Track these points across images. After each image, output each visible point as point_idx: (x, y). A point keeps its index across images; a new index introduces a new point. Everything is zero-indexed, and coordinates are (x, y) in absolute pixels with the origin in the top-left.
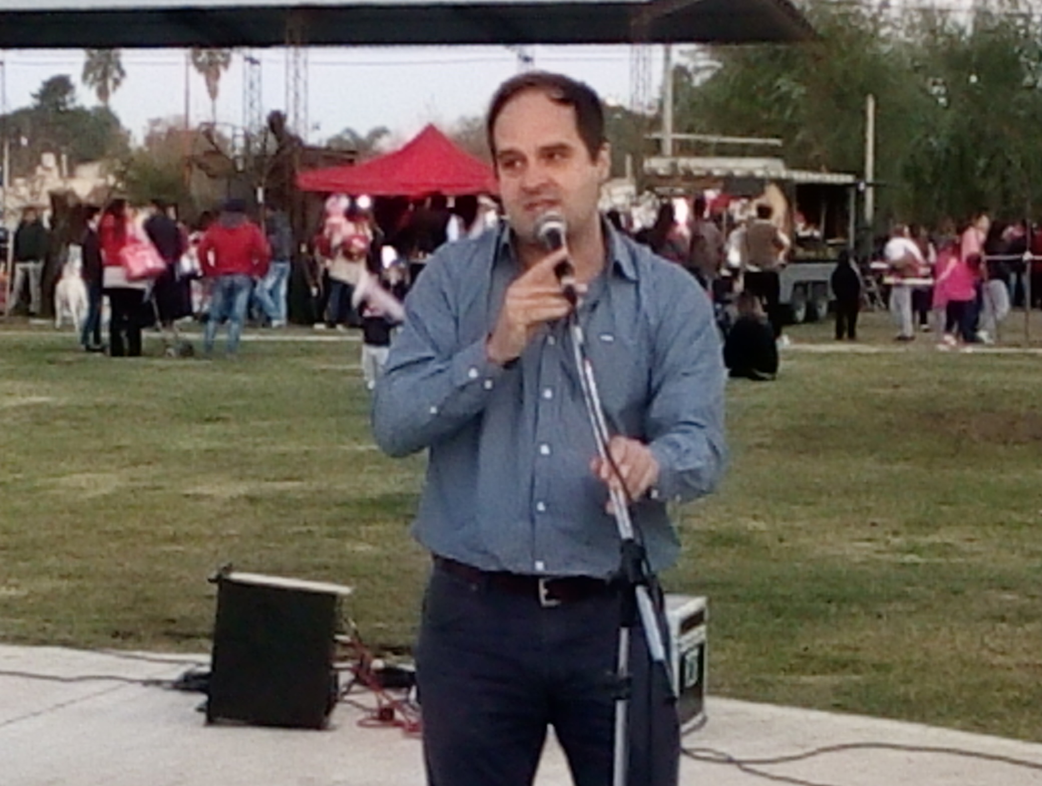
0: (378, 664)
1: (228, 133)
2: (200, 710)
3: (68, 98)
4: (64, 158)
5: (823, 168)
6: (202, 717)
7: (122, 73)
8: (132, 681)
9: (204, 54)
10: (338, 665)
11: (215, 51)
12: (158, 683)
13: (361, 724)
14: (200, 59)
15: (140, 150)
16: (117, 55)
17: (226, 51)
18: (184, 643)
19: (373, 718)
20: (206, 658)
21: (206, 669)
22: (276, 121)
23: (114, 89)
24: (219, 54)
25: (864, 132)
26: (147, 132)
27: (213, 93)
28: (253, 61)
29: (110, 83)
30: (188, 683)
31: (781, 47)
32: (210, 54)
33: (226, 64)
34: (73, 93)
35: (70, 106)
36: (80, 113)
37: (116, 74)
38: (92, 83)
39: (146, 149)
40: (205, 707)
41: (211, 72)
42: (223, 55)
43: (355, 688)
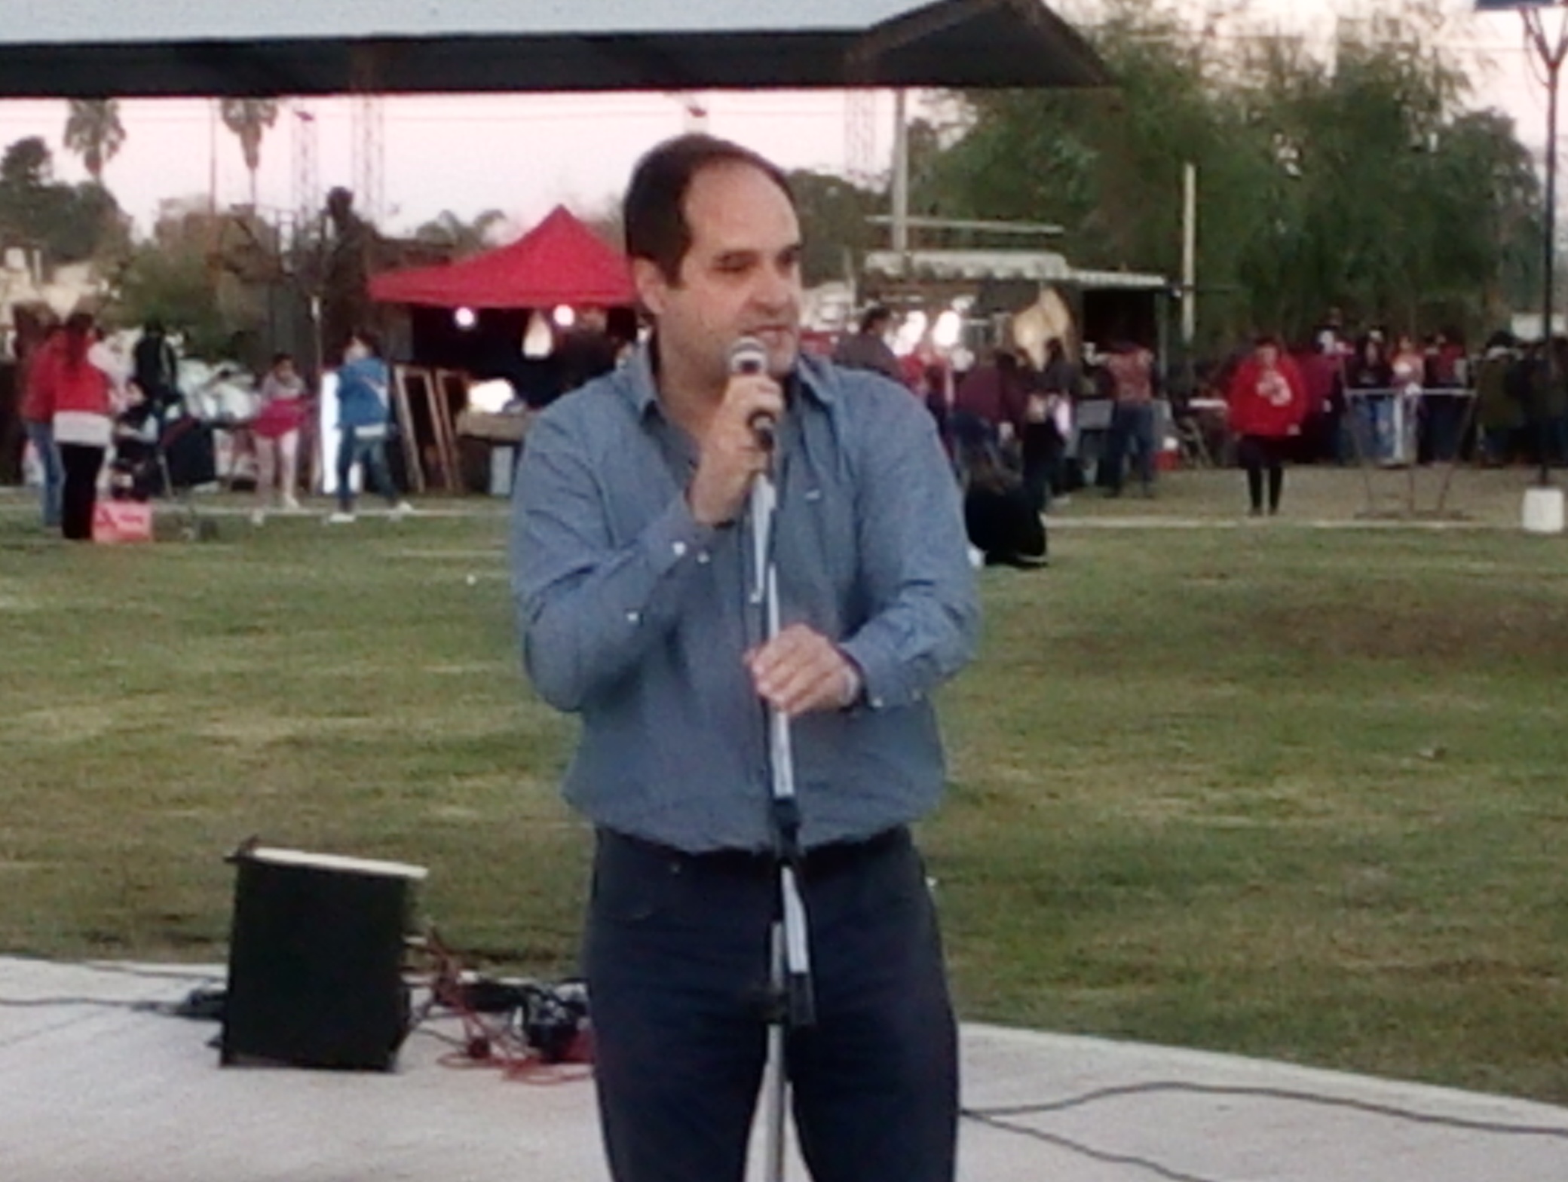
0: (469, 976)
1: (270, 219)
2: (213, 1044)
3: (42, 169)
4: (37, 255)
5: (1124, 266)
6: (215, 1055)
7: (122, 134)
8: (116, 1004)
9: (239, 107)
10: (411, 979)
11: (254, 102)
12: (152, 1006)
13: (442, 1062)
14: (233, 113)
15: (147, 244)
16: (115, 107)
17: (269, 102)
18: (194, 949)
19: (462, 1055)
20: (221, 971)
21: (221, 987)
22: (339, 202)
23: (110, 156)
24: (260, 106)
25: (1179, 212)
26: (156, 218)
27: (252, 160)
28: (306, 117)
29: (104, 148)
30: (196, 1007)
31: (1063, 92)
32: (248, 108)
33: (270, 122)
34: (49, 163)
35: (46, 182)
36: (61, 192)
37: (112, 135)
38: (78, 149)
39: (155, 242)
40: (220, 1041)
41: (249, 132)
42: (266, 107)
43: (437, 1010)
